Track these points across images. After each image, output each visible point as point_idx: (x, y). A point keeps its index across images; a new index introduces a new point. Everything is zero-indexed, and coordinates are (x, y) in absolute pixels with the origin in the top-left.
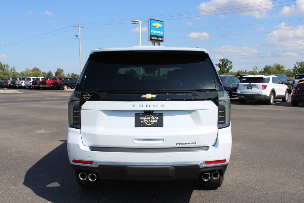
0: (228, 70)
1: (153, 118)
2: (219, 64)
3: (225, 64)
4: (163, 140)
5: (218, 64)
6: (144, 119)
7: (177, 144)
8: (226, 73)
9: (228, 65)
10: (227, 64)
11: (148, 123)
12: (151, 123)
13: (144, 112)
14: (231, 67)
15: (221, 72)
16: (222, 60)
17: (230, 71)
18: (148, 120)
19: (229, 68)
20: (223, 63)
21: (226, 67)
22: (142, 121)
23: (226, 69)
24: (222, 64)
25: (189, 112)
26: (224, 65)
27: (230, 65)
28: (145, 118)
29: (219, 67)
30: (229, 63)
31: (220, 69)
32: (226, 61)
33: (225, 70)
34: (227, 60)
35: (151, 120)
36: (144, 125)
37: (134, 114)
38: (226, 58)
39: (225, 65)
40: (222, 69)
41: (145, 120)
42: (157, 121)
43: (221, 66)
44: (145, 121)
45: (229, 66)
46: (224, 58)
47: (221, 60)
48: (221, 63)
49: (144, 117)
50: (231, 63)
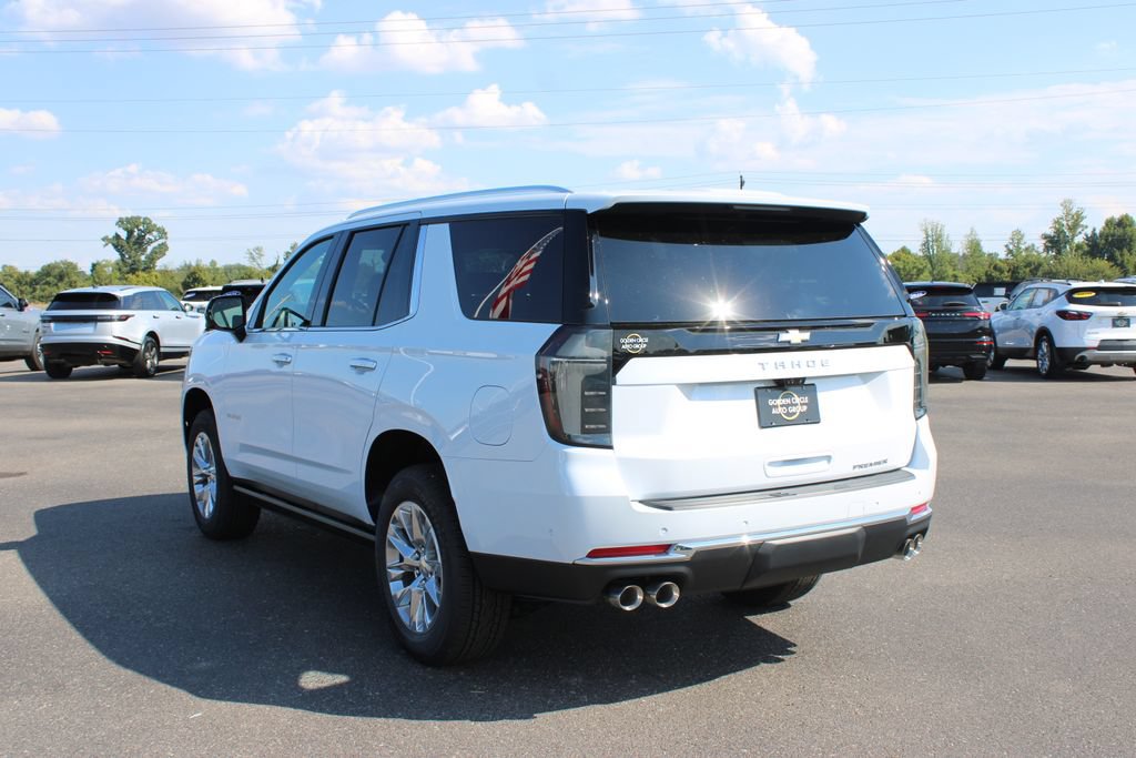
0: (152, 259)
1: (797, 400)
2: (117, 236)
3: (141, 237)
4: (828, 458)
5: (110, 237)
6: (778, 404)
7: (854, 467)
8: (144, 270)
9: (150, 242)
10: (148, 236)
11: (788, 414)
12: (795, 414)
13: (773, 385)
14: (162, 250)
15: (125, 269)
16: (129, 224)
17: (160, 264)
18: (787, 406)
19: (154, 252)
20: (130, 233)
21: (145, 250)
22: (774, 412)
23: (143, 258)
24: (128, 238)
25: (866, 377)
26: (135, 243)
27: (160, 241)
28: (779, 402)
29: (116, 247)
30: (155, 233)
31: (122, 256)
32: (141, 227)
33: (139, 261)
34: (146, 221)
35: (792, 405)
36: (779, 422)
37: (751, 390)
38: (143, 215)
39: (140, 243)
40: (130, 258)
41: (782, 406)
42: (805, 408)
43: (125, 244)
44: (780, 409)
45: (155, 244)
46: (135, 215)
47: (121, 222)
48: (124, 235)
49: (777, 398)
50: (163, 233)
